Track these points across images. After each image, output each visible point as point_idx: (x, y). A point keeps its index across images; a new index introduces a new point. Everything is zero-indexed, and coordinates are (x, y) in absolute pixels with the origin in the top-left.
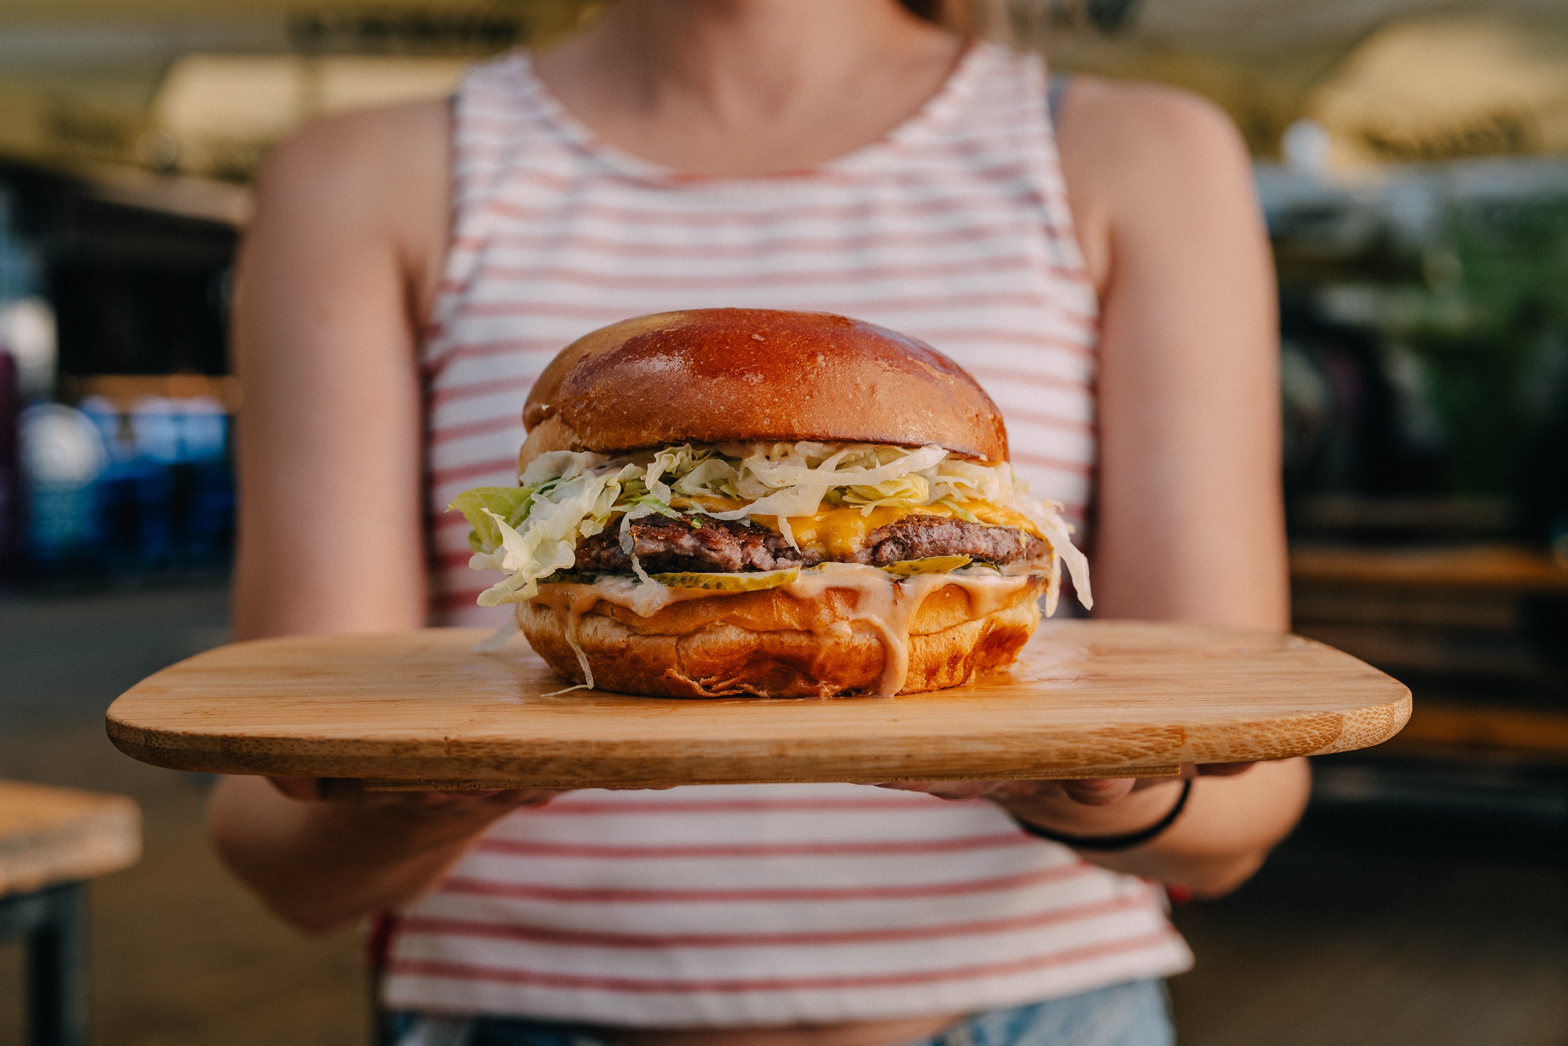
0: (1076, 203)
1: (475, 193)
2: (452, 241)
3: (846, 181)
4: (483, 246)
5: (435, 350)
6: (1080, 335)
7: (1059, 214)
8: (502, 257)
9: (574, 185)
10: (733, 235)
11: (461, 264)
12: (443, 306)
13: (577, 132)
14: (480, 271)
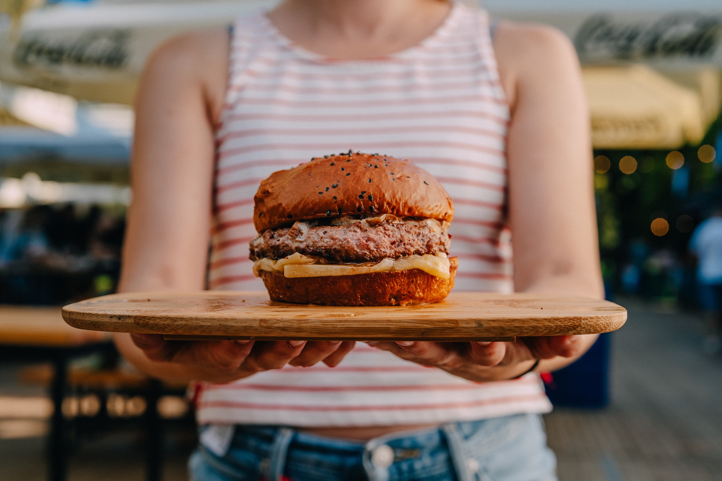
0: (502, 71)
1: (238, 67)
2: (228, 87)
3: (401, 62)
4: (241, 89)
5: (221, 134)
6: (498, 129)
7: (494, 75)
8: (249, 94)
9: (278, 63)
10: (352, 84)
11: (232, 96)
12: (223, 115)
13: (284, 41)
14: (240, 100)
